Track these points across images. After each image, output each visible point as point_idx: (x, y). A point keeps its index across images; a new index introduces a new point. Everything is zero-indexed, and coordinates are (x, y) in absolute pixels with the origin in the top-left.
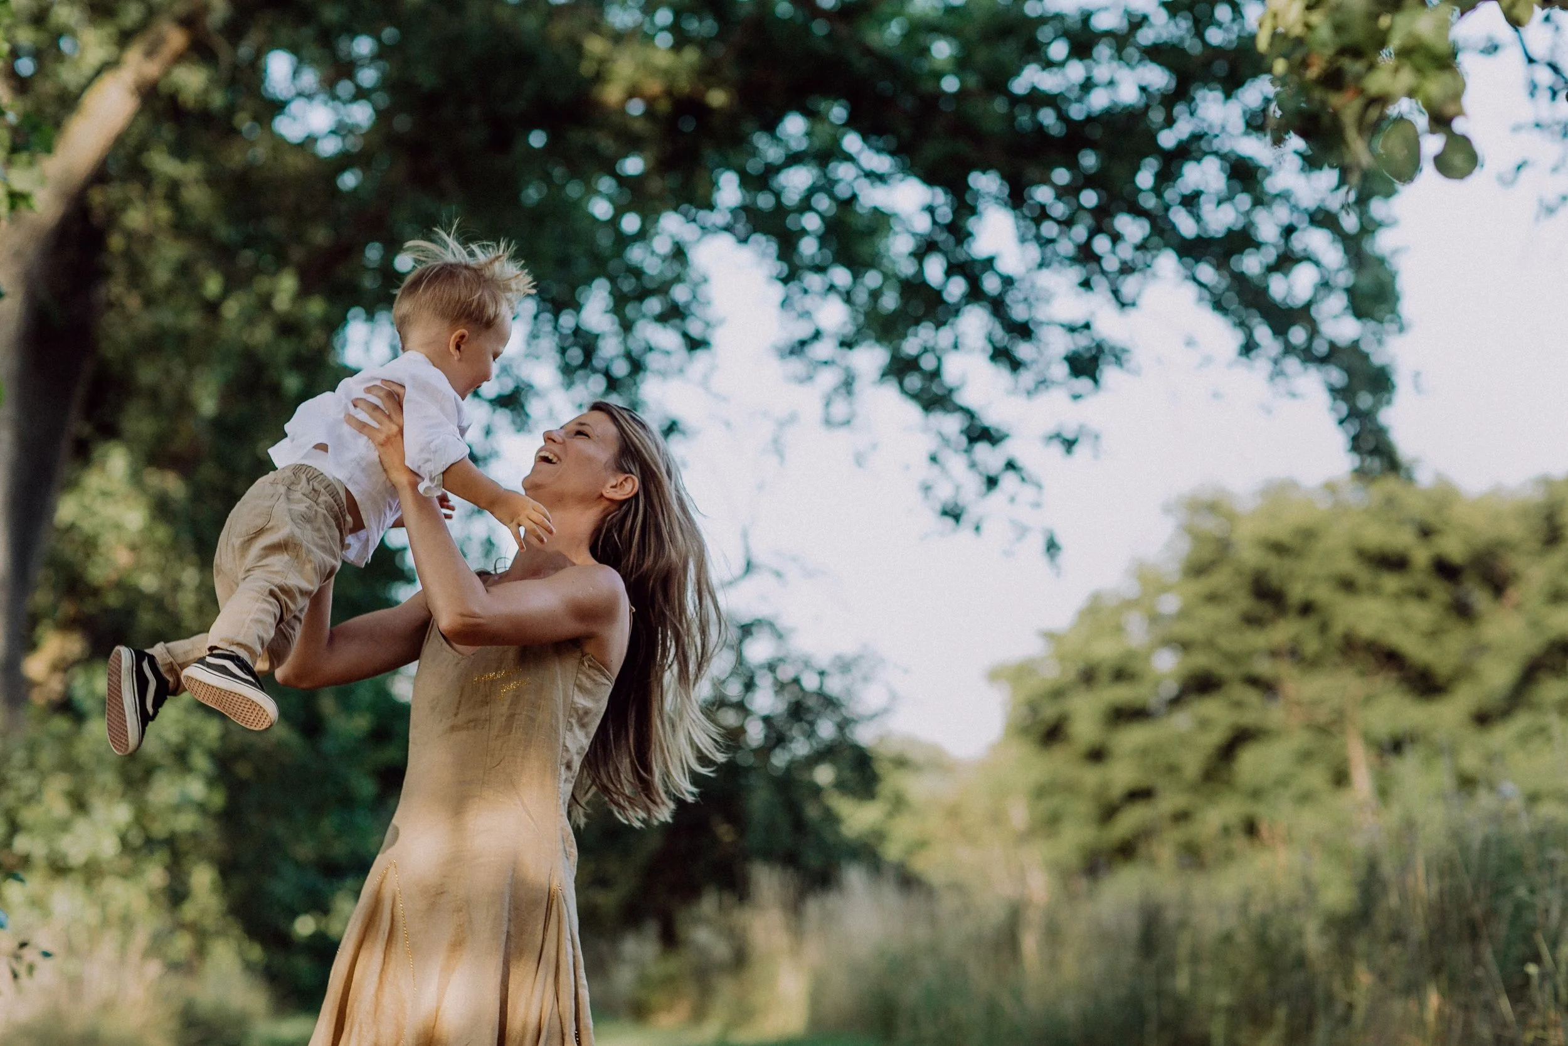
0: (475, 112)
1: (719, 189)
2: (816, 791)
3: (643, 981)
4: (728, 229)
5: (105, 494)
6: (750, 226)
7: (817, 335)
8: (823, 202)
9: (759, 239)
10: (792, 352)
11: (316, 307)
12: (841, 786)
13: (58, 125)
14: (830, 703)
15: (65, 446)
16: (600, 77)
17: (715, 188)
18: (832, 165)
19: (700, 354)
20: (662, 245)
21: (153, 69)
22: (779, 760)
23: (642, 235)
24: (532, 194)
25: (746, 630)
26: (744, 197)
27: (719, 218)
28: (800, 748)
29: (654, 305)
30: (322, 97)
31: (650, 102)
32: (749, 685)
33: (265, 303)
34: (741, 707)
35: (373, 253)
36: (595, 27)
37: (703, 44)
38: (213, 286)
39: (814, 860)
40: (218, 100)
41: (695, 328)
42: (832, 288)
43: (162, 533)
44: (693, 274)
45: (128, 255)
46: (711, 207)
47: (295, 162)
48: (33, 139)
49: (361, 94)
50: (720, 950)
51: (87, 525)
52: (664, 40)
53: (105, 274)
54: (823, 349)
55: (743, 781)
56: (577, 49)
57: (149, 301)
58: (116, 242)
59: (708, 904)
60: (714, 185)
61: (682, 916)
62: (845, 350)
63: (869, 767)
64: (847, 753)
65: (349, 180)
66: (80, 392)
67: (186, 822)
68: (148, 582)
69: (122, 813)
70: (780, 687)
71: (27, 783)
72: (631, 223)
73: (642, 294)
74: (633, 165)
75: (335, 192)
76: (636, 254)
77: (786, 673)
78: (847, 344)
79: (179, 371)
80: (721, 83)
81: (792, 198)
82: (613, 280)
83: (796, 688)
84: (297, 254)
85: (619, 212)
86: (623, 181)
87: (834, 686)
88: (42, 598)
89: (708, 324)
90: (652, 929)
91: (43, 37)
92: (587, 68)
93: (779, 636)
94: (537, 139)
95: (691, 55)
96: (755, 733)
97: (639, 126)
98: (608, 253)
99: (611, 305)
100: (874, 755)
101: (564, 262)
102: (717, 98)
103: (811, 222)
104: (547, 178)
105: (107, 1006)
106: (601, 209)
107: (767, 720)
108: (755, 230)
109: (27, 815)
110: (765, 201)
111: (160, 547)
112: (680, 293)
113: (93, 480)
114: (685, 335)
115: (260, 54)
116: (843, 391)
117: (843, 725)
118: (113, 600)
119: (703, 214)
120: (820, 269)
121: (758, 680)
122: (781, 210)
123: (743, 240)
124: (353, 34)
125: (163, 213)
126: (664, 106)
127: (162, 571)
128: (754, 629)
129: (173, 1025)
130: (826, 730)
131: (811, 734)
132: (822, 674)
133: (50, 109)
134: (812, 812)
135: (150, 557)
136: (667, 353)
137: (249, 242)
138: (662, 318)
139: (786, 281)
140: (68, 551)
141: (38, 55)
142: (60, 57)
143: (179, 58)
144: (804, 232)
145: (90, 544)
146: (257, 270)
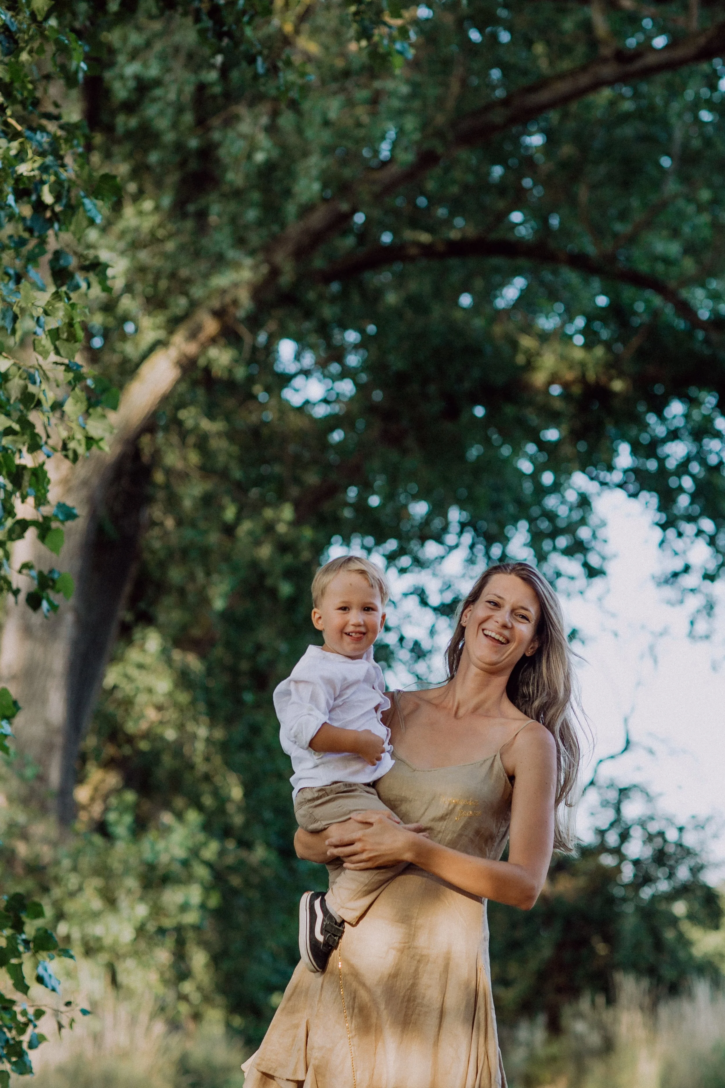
0: (432, 389)
1: (618, 455)
2: (674, 921)
3: (532, 1058)
4: (621, 486)
5: (141, 666)
6: (637, 485)
7: (687, 569)
8: (695, 467)
9: (645, 495)
10: (666, 582)
11: (308, 533)
12: (691, 917)
13: (121, 387)
14: (686, 852)
15: (114, 629)
16: (530, 366)
17: (615, 454)
18: (705, 441)
19: (597, 581)
20: (572, 496)
21: (191, 348)
22: (646, 893)
23: (556, 488)
24: (474, 452)
25: (624, 792)
26: (634, 461)
27: (617, 477)
28: (663, 886)
29: (562, 542)
30: (317, 374)
31: (566, 386)
32: (624, 836)
33: (269, 528)
34: (617, 851)
35: (352, 493)
36: (528, 329)
37: (608, 345)
38: (230, 513)
39: (668, 973)
40: (240, 373)
41: (594, 560)
42: (700, 533)
43: (183, 698)
44: (593, 520)
45: (167, 486)
46: (610, 468)
47: (296, 422)
48: (103, 398)
49: (346, 373)
50: (594, 1039)
51: (127, 688)
52: (579, 340)
53: (149, 500)
54: (691, 580)
55: (616, 909)
56: (514, 345)
57: (180, 523)
58: (159, 477)
59: (584, 1004)
60: (613, 452)
61: (567, 1011)
62: (708, 582)
63: (716, 903)
64: (699, 893)
65: (337, 436)
66: (128, 589)
67: (191, 918)
68: (170, 734)
69: (142, 910)
70: (650, 838)
71: (73, 881)
72: (548, 478)
73: (554, 534)
74: (552, 435)
75: (325, 446)
76: (551, 502)
77: (653, 828)
78: (710, 577)
79: (200, 575)
80: (621, 375)
81: (671, 464)
82: (532, 521)
83: (659, 840)
84: (295, 491)
85: (539, 470)
86: (542, 445)
87: (690, 840)
88: (91, 742)
89: (604, 558)
90: (542, 1019)
91: (111, 322)
92: (520, 359)
93: (649, 798)
94: (479, 411)
95: (599, 351)
96: (628, 873)
97: (558, 405)
98: (529, 499)
99: (529, 540)
100: (720, 894)
101: (496, 506)
102: (618, 385)
103: (687, 483)
104: (487, 442)
105: (125, 1055)
106: (526, 466)
107: (636, 863)
108: (642, 488)
109: (70, 907)
110: (652, 465)
111: (180, 709)
112: (584, 533)
113: (134, 655)
114: (586, 565)
115: (273, 339)
116: (704, 613)
117: (696, 870)
118: (144, 745)
119: (603, 475)
120: (691, 519)
121: (632, 832)
122: (663, 472)
123: (634, 495)
124: (344, 327)
125: (194, 458)
126: (577, 390)
127: (181, 727)
128: (631, 794)
129: (170, 1071)
130: (683, 873)
131: (671, 876)
132: (681, 829)
133: (116, 377)
134: (669, 935)
135: (172, 715)
136: (572, 578)
137: (260, 481)
138: (568, 552)
139: (664, 527)
140: (111, 708)
141: (106, 334)
142: (124, 337)
143: (213, 341)
144: (681, 489)
145: (128, 703)
146: (264, 503)
